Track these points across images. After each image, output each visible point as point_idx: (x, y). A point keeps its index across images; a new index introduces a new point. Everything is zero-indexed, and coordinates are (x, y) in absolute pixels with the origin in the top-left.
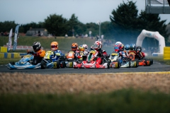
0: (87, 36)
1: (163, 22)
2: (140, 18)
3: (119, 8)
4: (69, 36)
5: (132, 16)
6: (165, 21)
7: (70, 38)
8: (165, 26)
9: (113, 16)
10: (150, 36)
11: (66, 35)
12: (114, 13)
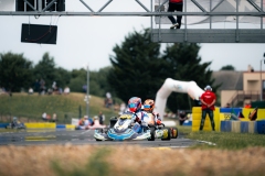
0: (67, 90)
1: (206, 65)
2: (165, 58)
3: (127, 40)
4: (35, 91)
5: (150, 55)
6: (210, 63)
7: (36, 94)
8: (210, 73)
9: (114, 54)
10: (179, 91)
11: (31, 90)
12: (116, 50)
